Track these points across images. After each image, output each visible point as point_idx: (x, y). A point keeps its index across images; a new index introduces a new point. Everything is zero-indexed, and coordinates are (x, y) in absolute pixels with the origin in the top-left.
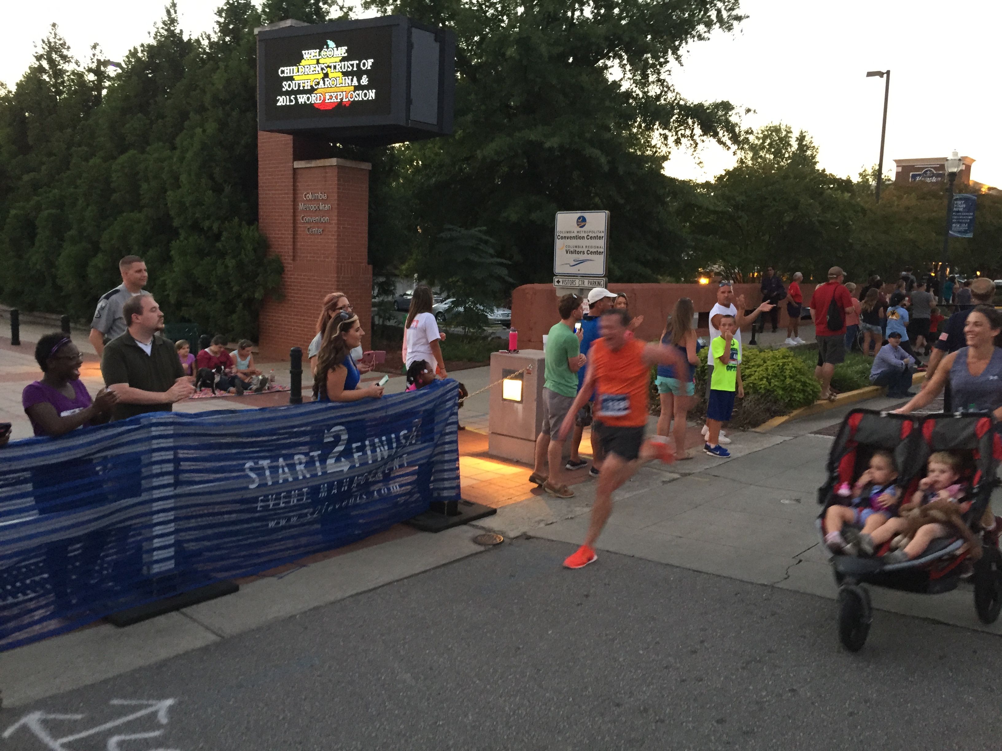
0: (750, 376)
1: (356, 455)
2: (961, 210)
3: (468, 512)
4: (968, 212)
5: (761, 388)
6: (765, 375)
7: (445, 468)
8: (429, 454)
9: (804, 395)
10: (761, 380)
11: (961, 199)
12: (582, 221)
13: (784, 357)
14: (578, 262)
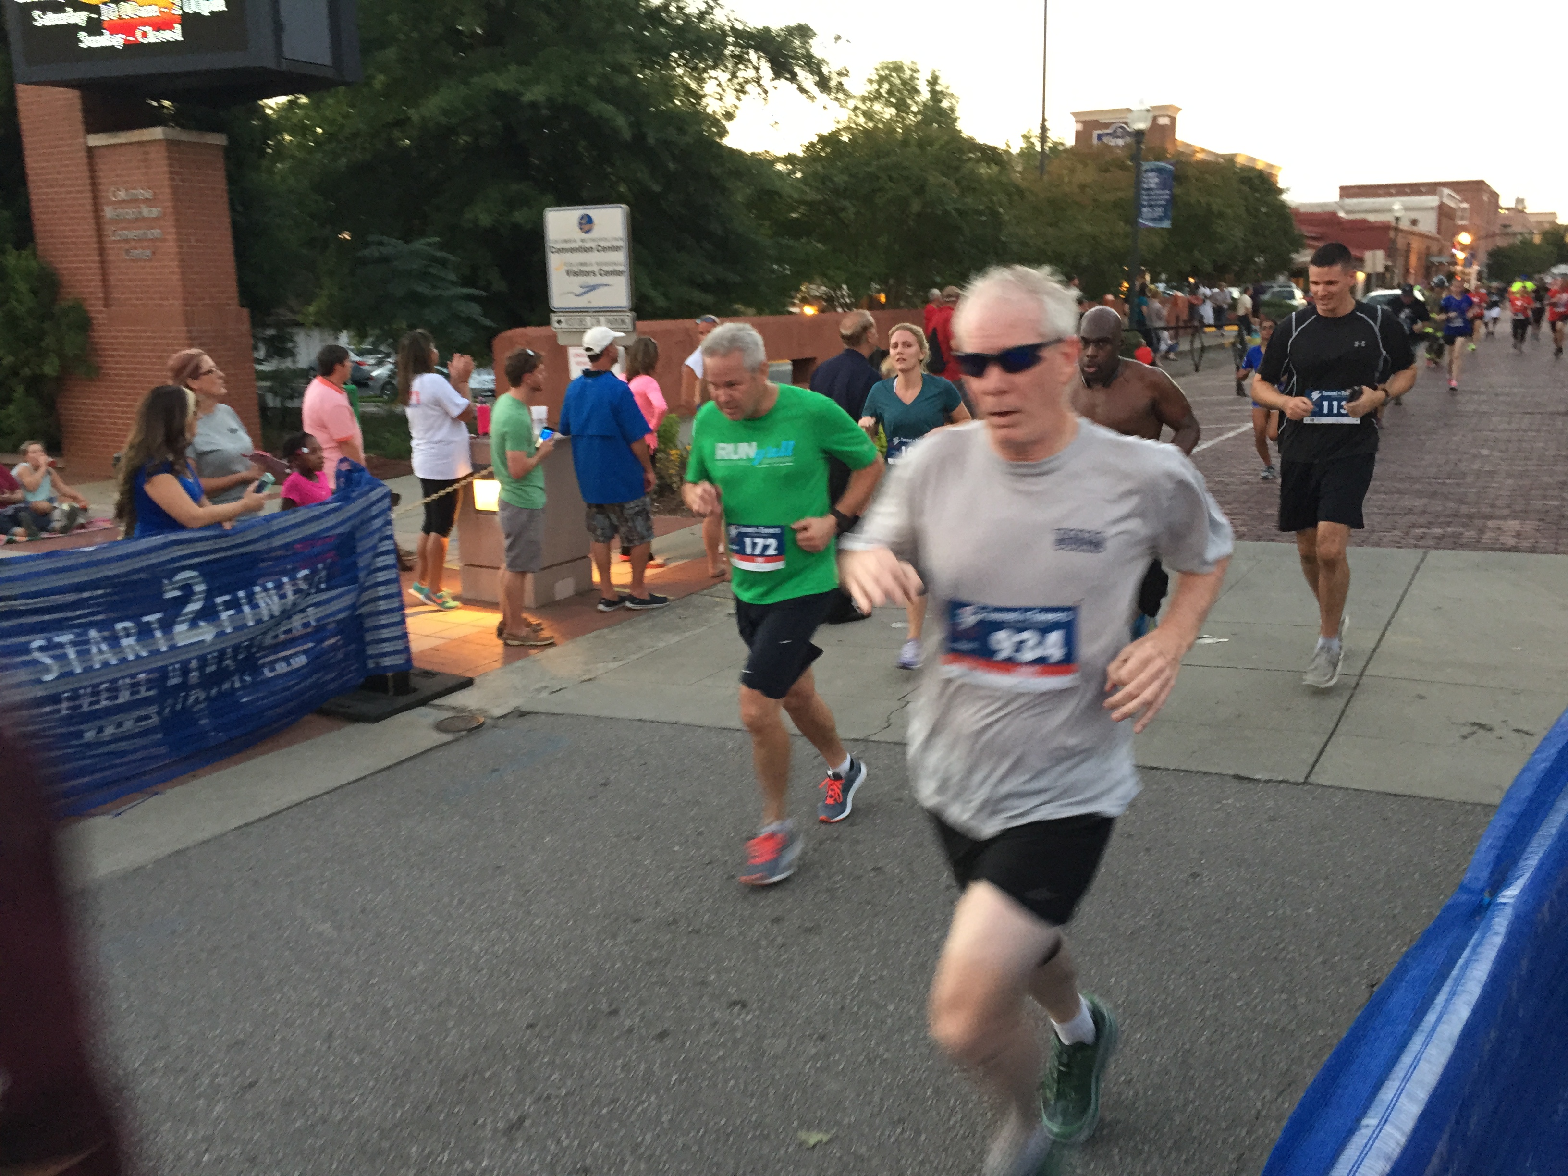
1: (225, 615)
2: (1153, 186)
3: (426, 686)
4: (1162, 190)
7: (383, 622)
8: (349, 603)
11: (1152, 170)
12: (586, 223)
14: (586, 289)
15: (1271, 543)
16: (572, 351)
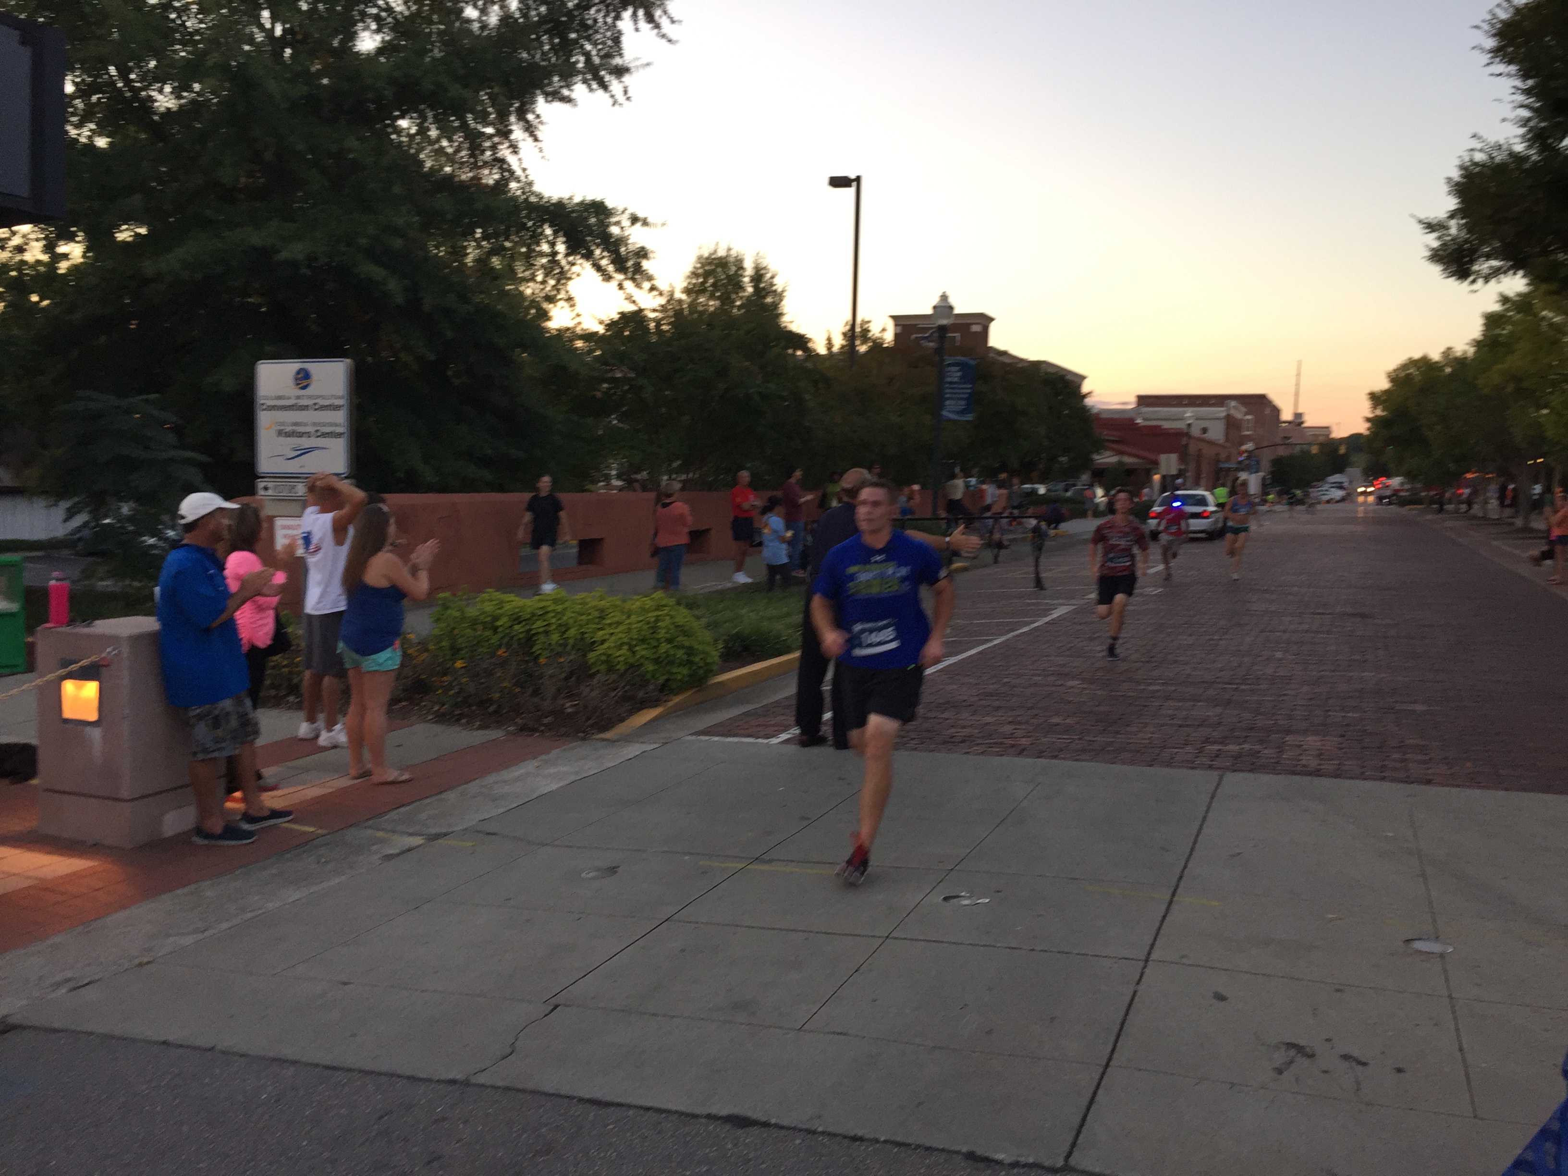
0: (603, 642)
2: (956, 380)
4: (964, 383)
5: (619, 662)
6: (626, 640)
9: (690, 669)
10: (619, 647)
11: (956, 365)
12: (303, 378)
13: (657, 610)
14: (299, 452)
15: (1054, 761)
16: (279, 522)
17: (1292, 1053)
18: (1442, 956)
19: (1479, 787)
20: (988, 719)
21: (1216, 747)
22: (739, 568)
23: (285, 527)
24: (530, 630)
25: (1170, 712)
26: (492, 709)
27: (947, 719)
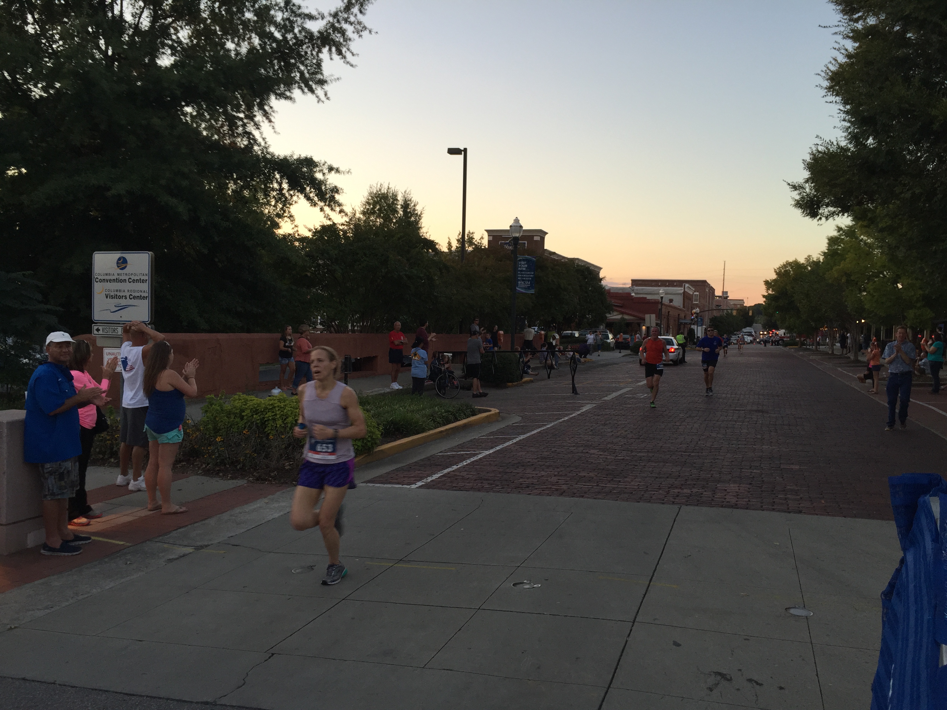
2: (524, 269)
4: (529, 271)
11: (524, 260)
12: (122, 263)
14: (120, 308)
15: (581, 499)
16: (106, 351)
17: (719, 678)
18: (807, 618)
19: (828, 514)
20: (543, 473)
21: (676, 491)
22: (394, 380)
23: (110, 354)
24: (264, 418)
25: (651, 469)
26: (238, 467)
27: (518, 473)
